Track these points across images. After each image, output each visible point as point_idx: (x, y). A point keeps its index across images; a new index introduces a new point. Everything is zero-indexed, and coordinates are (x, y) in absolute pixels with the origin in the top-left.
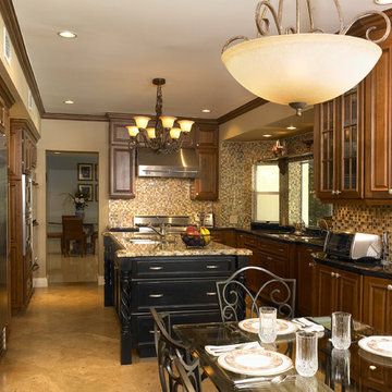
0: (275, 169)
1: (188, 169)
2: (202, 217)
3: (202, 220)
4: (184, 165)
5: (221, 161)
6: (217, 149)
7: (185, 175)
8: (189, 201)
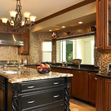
0: (50, 44)
1: (16, 42)
2: (22, 61)
3: (23, 62)
4: (15, 40)
5: (31, 40)
6: (29, 36)
7: (15, 44)
8: (18, 55)
